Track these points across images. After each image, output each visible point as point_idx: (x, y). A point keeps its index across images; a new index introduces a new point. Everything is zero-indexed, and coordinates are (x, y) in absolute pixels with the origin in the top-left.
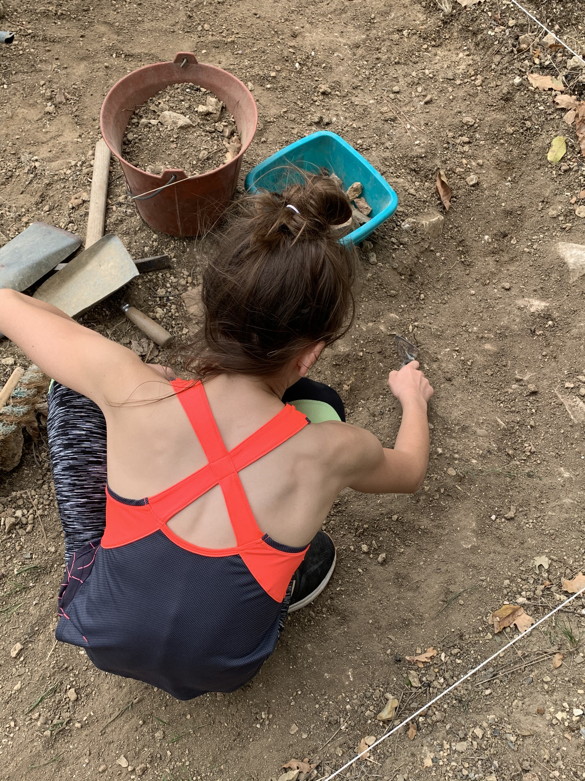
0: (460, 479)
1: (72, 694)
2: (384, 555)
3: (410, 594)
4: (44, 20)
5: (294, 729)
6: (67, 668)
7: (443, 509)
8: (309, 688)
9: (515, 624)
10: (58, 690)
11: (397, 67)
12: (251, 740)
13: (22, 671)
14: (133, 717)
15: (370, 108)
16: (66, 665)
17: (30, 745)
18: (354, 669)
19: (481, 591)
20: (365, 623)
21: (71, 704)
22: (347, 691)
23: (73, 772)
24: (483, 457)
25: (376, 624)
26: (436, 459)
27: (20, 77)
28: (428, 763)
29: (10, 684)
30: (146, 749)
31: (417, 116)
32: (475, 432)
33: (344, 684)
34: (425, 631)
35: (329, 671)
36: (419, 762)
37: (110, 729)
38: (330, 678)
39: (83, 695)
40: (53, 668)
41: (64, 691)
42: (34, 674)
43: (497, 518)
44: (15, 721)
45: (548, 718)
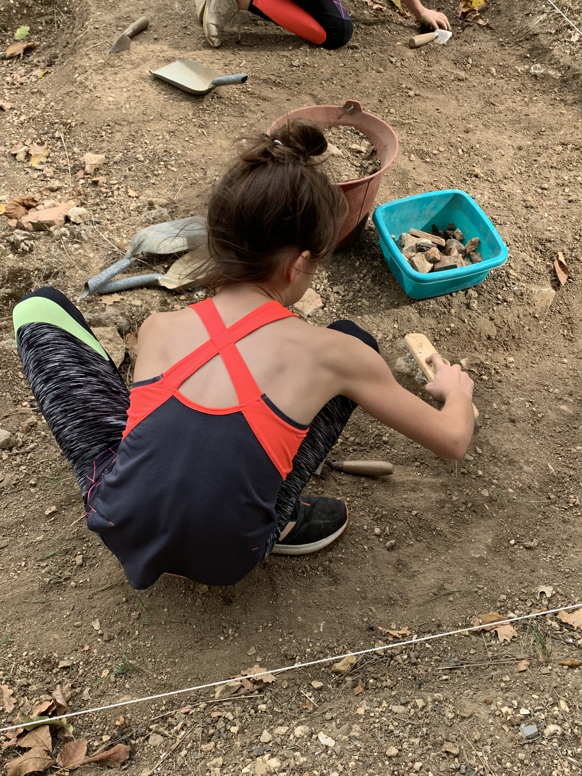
0: (491, 500)
1: (79, 560)
2: (393, 541)
3: (405, 580)
4: (264, 85)
5: (252, 651)
6: (84, 538)
7: (465, 522)
8: (279, 624)
9: (496, 631)
10: (70, 553)
11: (551, 170)
12: (211, 647)
13: (48, 528)
14: (120, 593)
15: (516, 196)
16: (84, 536)
17: (29, 584)
18: (327, 622)
19: (474, 597)
20: (352, 590)
21: (75, 567)
22: (313, 638)
23: (54, 617)
24: (522, 490)
25: (363, 594)
26: (474, 478)
27: (229, 119)
28: (361, 711)
29: (34, 535)
30: (119, 623)
31: (558, 209)
32: (521, 468)
33: (313, 631)
34: (407, 613)
35: (304, 616)
36: (353, 709)
37: (97, 596)
38: (301, 622)
39: (87, 564)
40: (74, 534)
41: (74, 555)
42: (56, 534)
43: (515, 544)
44: (27, 563)
45: (492, 708)
